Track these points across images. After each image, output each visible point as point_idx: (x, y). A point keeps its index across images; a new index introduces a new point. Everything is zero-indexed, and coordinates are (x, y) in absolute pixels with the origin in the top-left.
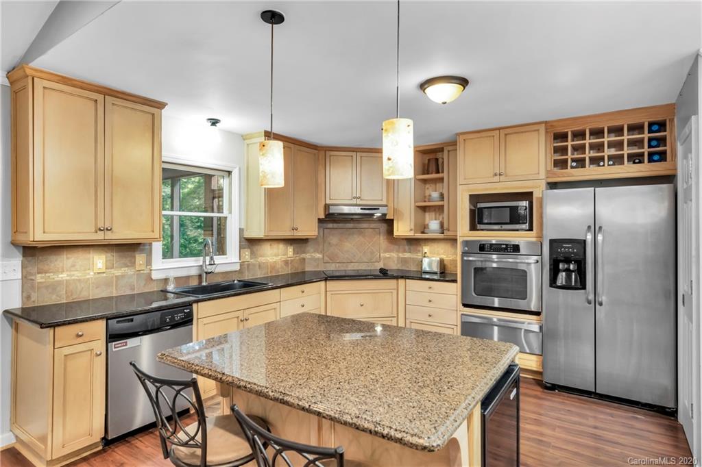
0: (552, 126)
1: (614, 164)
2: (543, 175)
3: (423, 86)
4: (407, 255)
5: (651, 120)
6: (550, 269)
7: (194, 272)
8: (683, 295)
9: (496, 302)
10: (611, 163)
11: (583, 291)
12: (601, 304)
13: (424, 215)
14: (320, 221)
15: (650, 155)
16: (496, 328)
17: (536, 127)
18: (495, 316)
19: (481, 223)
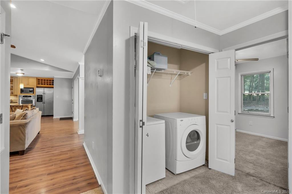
0: (37, 78)
2: (36, 85)
3: (17, 73)
5: (52, 80)
6: (37, 99)
10: (47, 85)
11: (42, 102)
12: (45, 103)
15: (52, 84)
19: (23, 92)
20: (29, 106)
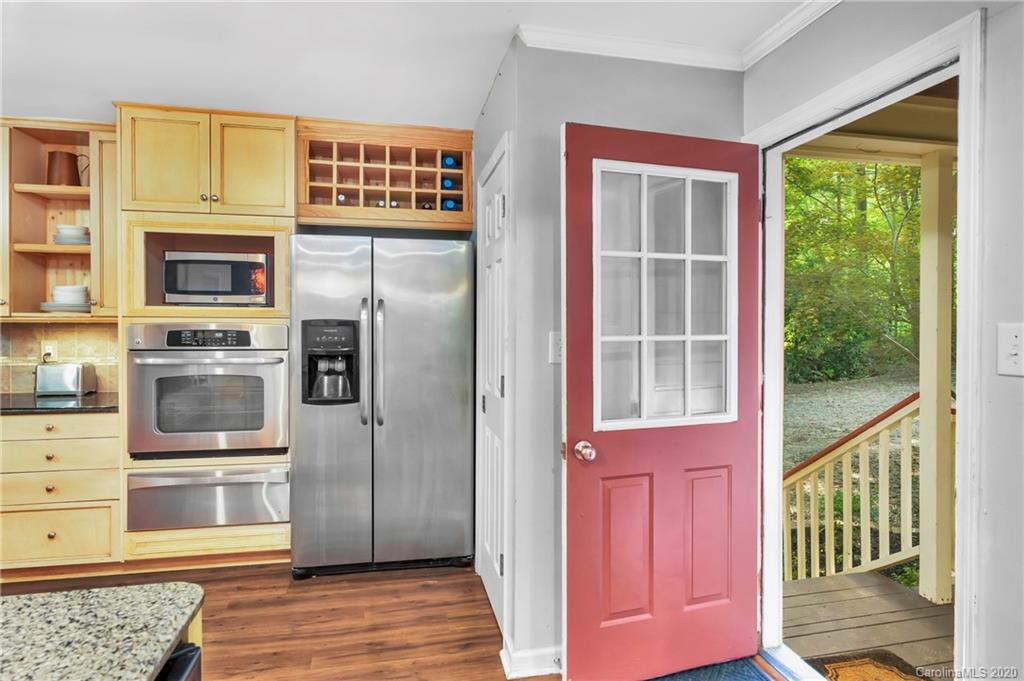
0: (306, 128)
1: (398, 207)
2: (291, 209)
5: (446, 149)
6: (303, 373)
8: (484, 397)
9: (222, 440)
10: (394, 204)
11: (356, 404)
12: (381, 423)
13: (45, 273)
15: (444, 199)
16: (220, 490)
18: (218, 468)
19: (174, 290)
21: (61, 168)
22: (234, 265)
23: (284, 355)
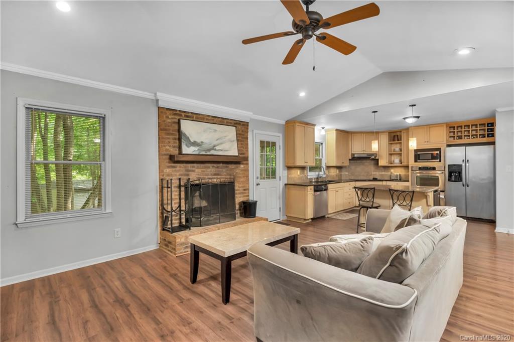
0: (449, 124)
1: (473, 138)
2: (445, 142)
3: (405, 119)
4: (383, 173)
5: (489, 122)
6: (448, 175)
7: (316, 177)
11: (461, 182)
12: (468, 186)
13: (392, 157)
14: (350, 160)
15: (488, 134)
17: (443, 125)
19: (419, 159)
20: (428, 194)
21: (396, 138)
22: (431, 154)
23: (444, 172)
